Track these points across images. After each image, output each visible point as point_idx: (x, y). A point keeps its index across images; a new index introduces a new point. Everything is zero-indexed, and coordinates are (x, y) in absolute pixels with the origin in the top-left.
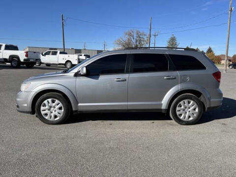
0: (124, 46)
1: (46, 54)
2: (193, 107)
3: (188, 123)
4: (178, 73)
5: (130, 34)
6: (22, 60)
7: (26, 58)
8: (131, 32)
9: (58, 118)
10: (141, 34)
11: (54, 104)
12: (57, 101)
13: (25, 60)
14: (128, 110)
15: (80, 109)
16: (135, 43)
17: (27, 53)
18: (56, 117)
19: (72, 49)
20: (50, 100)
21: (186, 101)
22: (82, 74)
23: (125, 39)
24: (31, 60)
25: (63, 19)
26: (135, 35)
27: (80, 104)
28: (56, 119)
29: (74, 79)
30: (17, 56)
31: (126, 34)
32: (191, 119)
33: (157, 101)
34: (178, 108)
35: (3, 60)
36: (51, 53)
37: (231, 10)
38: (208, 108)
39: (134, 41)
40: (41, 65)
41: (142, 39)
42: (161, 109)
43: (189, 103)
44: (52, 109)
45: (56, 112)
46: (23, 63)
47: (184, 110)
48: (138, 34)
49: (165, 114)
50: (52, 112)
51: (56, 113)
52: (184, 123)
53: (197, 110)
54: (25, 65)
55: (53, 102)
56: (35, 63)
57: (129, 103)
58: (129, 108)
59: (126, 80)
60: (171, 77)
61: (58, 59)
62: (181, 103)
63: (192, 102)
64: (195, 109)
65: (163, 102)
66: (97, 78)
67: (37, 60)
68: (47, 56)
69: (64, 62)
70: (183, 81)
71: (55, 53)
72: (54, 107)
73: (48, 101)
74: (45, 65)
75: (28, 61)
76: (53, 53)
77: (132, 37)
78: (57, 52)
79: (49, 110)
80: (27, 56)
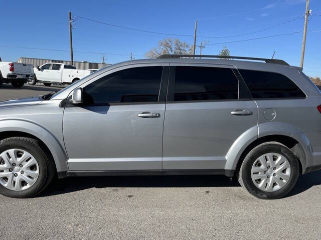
1: (44, 68)
2: (281, 167)
3: (272, 196)
4: (255, 105)
5: (167, 45)
6: (5, 76)
9: (28, 186)
10: (181, 45)
11: (19, 159)
12: (26, 154)
13: (9, 76)
14: (163, 171)
15: (71, 169)
17: (12, 65)
18: (23, 183)
19: (85, 62)
20: (11, 151)
21: (269, 155)
22: (74, 102)
23: (160, 50)
24: (18, 77)
25: (71, 19)
26: (173, 47)
27: (70, 160)
28: (25, 188)
29: (60, 112)
31: (161, 45)
32: (277, 187)
33: (217, 155)
34: (254, 169)
36: (51, 67)
37: (308, 14)
38: (308, 169)
40: (37, 84)
42: (224, 170)
43: (274, 159)
44: (16, 168)
46: (6, 80)
47: (265, 172)
48: (177, 44)
49: (229, 178)
50: (15, 175)
51: (25, 177)
52: (265, 196)
53: (288, 172)
54: (10, 84)
55: (19, 155)
56: (25, 81)
57: (165, 159)
58: (165, 168)
59: (159, 116)
60: (244, 112)
61: (62, 76)
62: (261, 159)
63: (280, 158)
64: (284, 171)
65: (227, 157)
66: (105, 111)
67: (28, 76)
68: (45, 70)
69: (70, 80)
70: (265, 118)
71: (57, 67)
72: (21, 165)
73: (8, 154)
74: (43, 84)
75: (14, 78)
76: (55, 66)
77: (169, 49)
78: (60, 65)
79: (10, 171)
80: (12, 69)
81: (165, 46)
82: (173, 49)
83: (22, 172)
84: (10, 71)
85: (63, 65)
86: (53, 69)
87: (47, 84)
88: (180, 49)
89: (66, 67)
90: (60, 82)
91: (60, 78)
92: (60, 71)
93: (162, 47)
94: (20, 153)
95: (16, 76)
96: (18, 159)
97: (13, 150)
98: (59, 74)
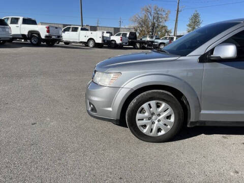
0: (140, 24)
5: (147, 10)
6: (43, 37)
7: (47, 34)
8: (149, 8)
9: (162, 133)
10: (159, 10)
13: (46, 36)
16: (152, 21)
17: (48, 28)
20: (153, 103)
23: (142, 15)
24: (53, 37)
26: (153, 11)
30: (37, 32)
31: (143, 10)
35: (21, 37)
36: (71, 29)
39: (151, 18)
41: (160, 16)
44: (154, 117)
45: (161, 123)
46: (44, 40)
48: (156, 10)
54: (45, 43)
61: (79, 36)
68: (66, 32)
69: (86, 40)
71: (75, 30)
73: (149, 104)
74: (63, 43)
75: (50, 38)
76: (74, 29)
77: (149, 14)
78: (77, 28)
79: (149, 120)
80: (48, 31)
81: (145, 11)
82: (152, 14)
83: (159, 121)
84: (47, 32)
85: (80, 28)
86: (72, 31)
87: (67, 43)
88: (158, 14)
89: (82, 29)
90: (78, 41)
91: (78, 38)
92: (78, 33)
93: (144, 12)
94: (159, 104)
95: (51, 37)
96: (158, 109)
97: (155, 101)
98: (78, 35)
